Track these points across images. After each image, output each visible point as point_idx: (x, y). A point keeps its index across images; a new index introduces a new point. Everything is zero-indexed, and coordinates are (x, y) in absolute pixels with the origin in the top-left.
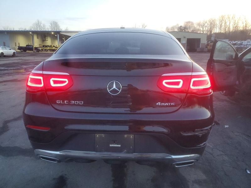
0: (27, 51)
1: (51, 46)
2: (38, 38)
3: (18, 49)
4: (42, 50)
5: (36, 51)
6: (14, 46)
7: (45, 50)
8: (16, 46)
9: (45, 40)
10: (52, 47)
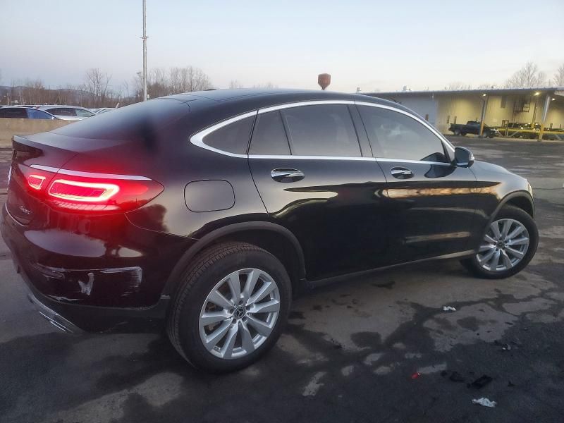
0: (468, 135)
1: (530, 126)
2: (503, 105)
3: (450, 129)
4: (503, 134)
5: (485, 135)
6: (444, 123)
7: (510, 134)
8: (448, 123)
9: (522, 111)
10: (533, 127)
